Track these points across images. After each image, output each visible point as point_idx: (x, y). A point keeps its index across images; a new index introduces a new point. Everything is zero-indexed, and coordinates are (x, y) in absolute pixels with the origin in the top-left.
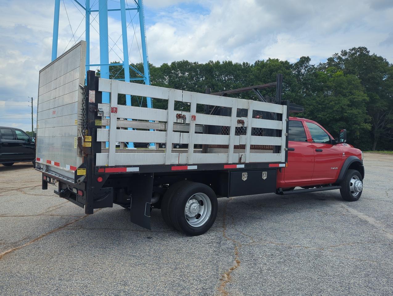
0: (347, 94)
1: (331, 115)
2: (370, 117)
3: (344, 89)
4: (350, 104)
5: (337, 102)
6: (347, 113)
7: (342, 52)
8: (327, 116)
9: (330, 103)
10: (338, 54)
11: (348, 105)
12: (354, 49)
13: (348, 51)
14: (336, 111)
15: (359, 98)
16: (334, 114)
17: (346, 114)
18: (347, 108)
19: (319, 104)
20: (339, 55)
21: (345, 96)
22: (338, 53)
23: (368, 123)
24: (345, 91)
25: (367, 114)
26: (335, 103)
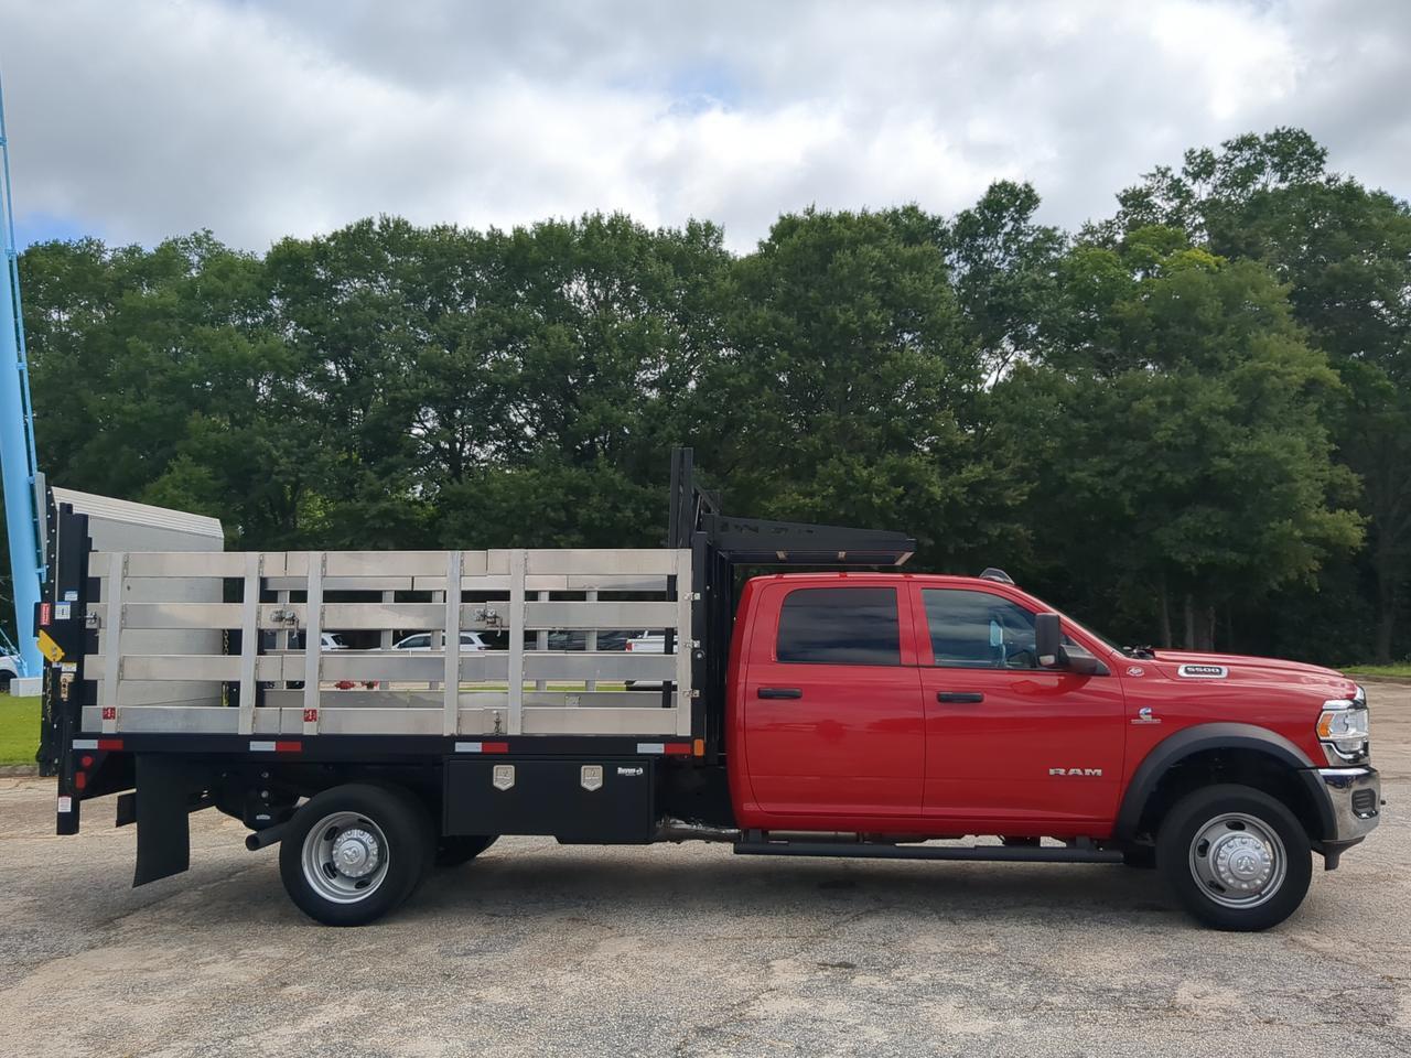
0: (1224, 358)
1: (1140, 471)
2: (1354, 477)
3: (1205, 328)
4: (1239, 405)
5: (1169, 399)
6: (1228, 456)
7: (1190, 157)
8: (1123, 473)
9: (1136, 405)
10: (1170, 174)
11: (1231, 415)
12: (1247, 142)
13: (1219, 152)
14: (1169, 445)
15: (1290, 374)
16: (1162, 466)
17: (1226, 463)
18: (1230, 429)
19: (1076, 415)
20: (1177, 173)
21: (1210, 366)
22: (1169, 169)
23: (1348, 508)
24: (1209, 341)
25: (1335, 458)
26: (1160, 405)
